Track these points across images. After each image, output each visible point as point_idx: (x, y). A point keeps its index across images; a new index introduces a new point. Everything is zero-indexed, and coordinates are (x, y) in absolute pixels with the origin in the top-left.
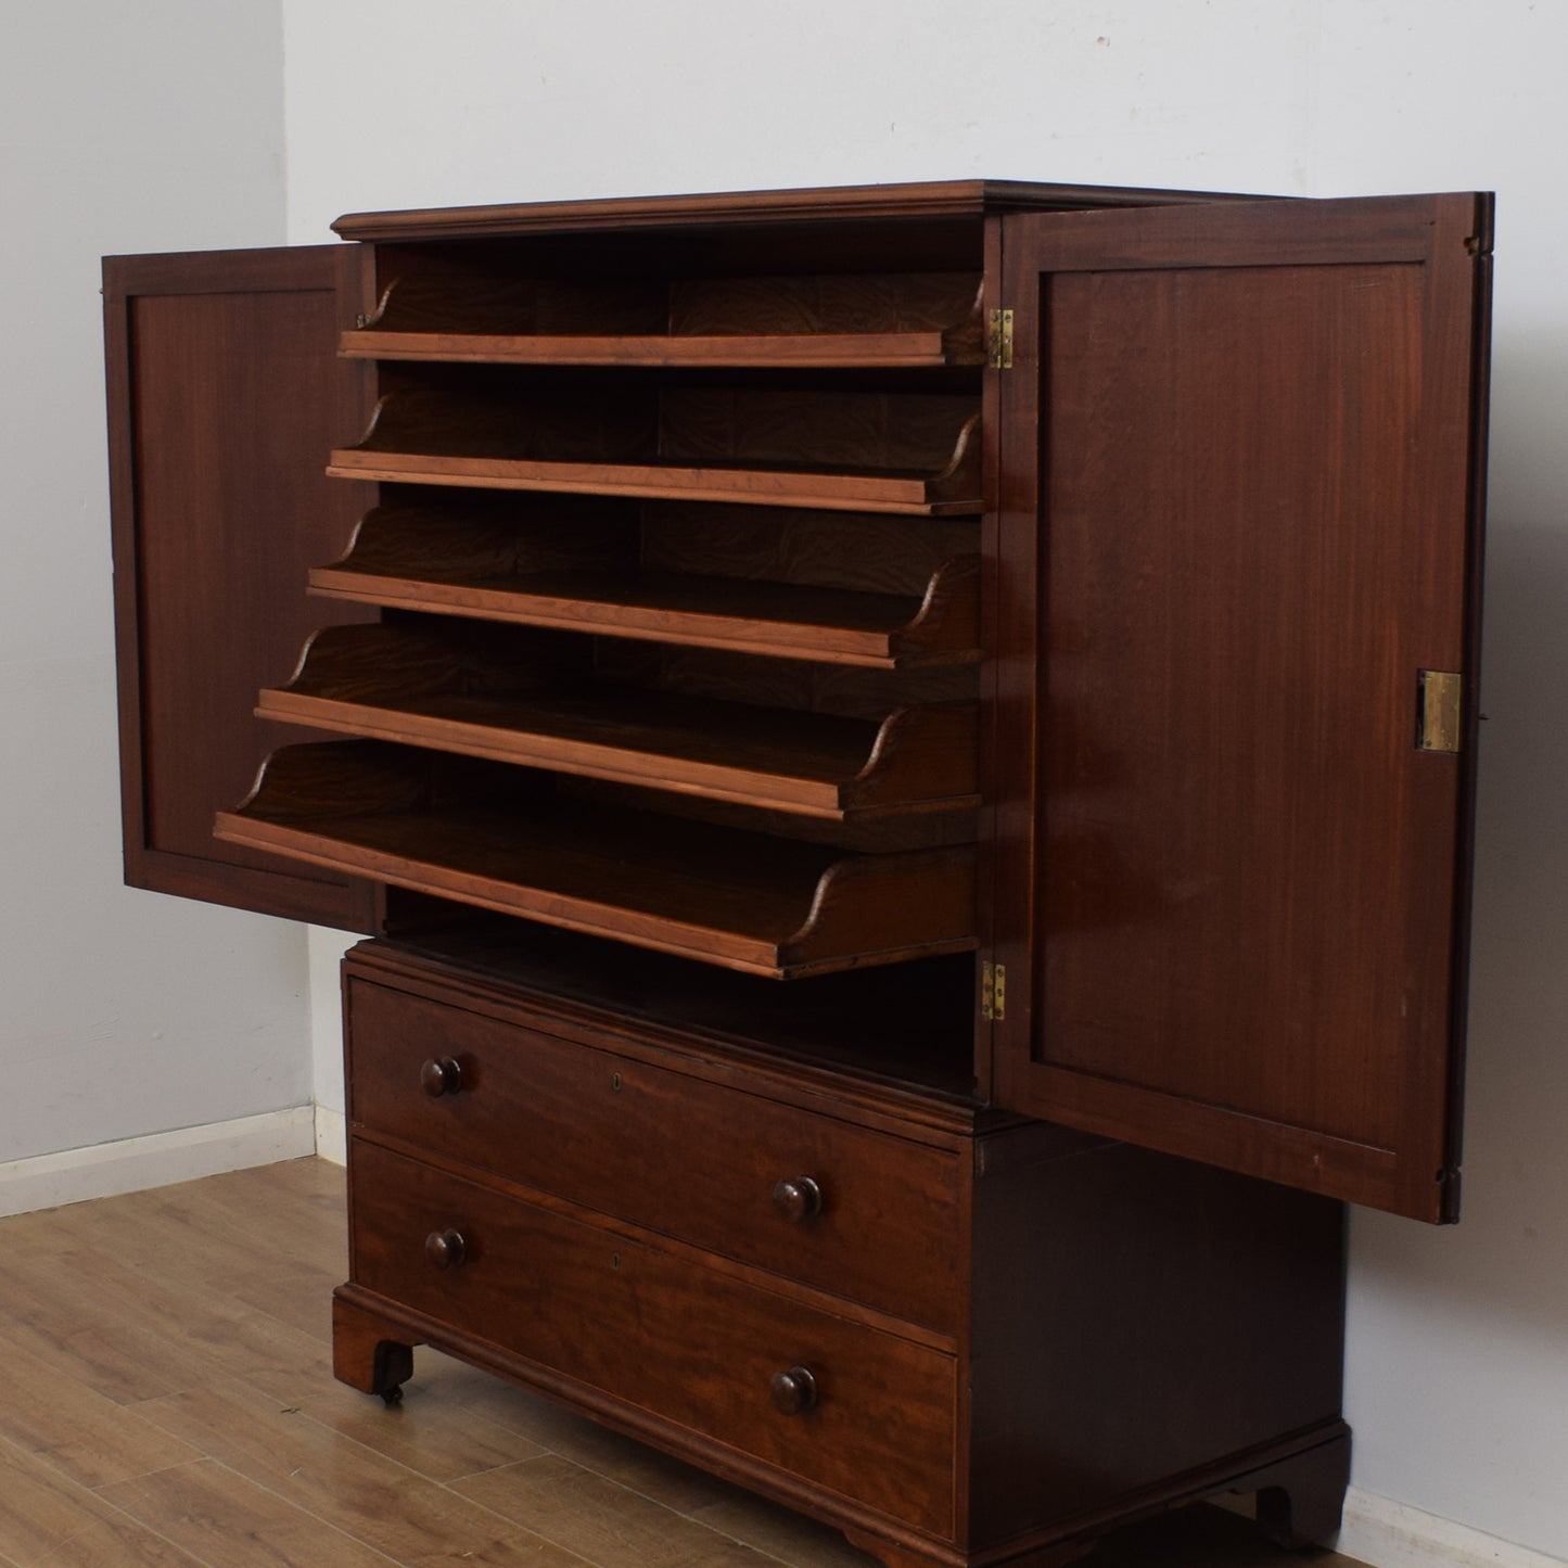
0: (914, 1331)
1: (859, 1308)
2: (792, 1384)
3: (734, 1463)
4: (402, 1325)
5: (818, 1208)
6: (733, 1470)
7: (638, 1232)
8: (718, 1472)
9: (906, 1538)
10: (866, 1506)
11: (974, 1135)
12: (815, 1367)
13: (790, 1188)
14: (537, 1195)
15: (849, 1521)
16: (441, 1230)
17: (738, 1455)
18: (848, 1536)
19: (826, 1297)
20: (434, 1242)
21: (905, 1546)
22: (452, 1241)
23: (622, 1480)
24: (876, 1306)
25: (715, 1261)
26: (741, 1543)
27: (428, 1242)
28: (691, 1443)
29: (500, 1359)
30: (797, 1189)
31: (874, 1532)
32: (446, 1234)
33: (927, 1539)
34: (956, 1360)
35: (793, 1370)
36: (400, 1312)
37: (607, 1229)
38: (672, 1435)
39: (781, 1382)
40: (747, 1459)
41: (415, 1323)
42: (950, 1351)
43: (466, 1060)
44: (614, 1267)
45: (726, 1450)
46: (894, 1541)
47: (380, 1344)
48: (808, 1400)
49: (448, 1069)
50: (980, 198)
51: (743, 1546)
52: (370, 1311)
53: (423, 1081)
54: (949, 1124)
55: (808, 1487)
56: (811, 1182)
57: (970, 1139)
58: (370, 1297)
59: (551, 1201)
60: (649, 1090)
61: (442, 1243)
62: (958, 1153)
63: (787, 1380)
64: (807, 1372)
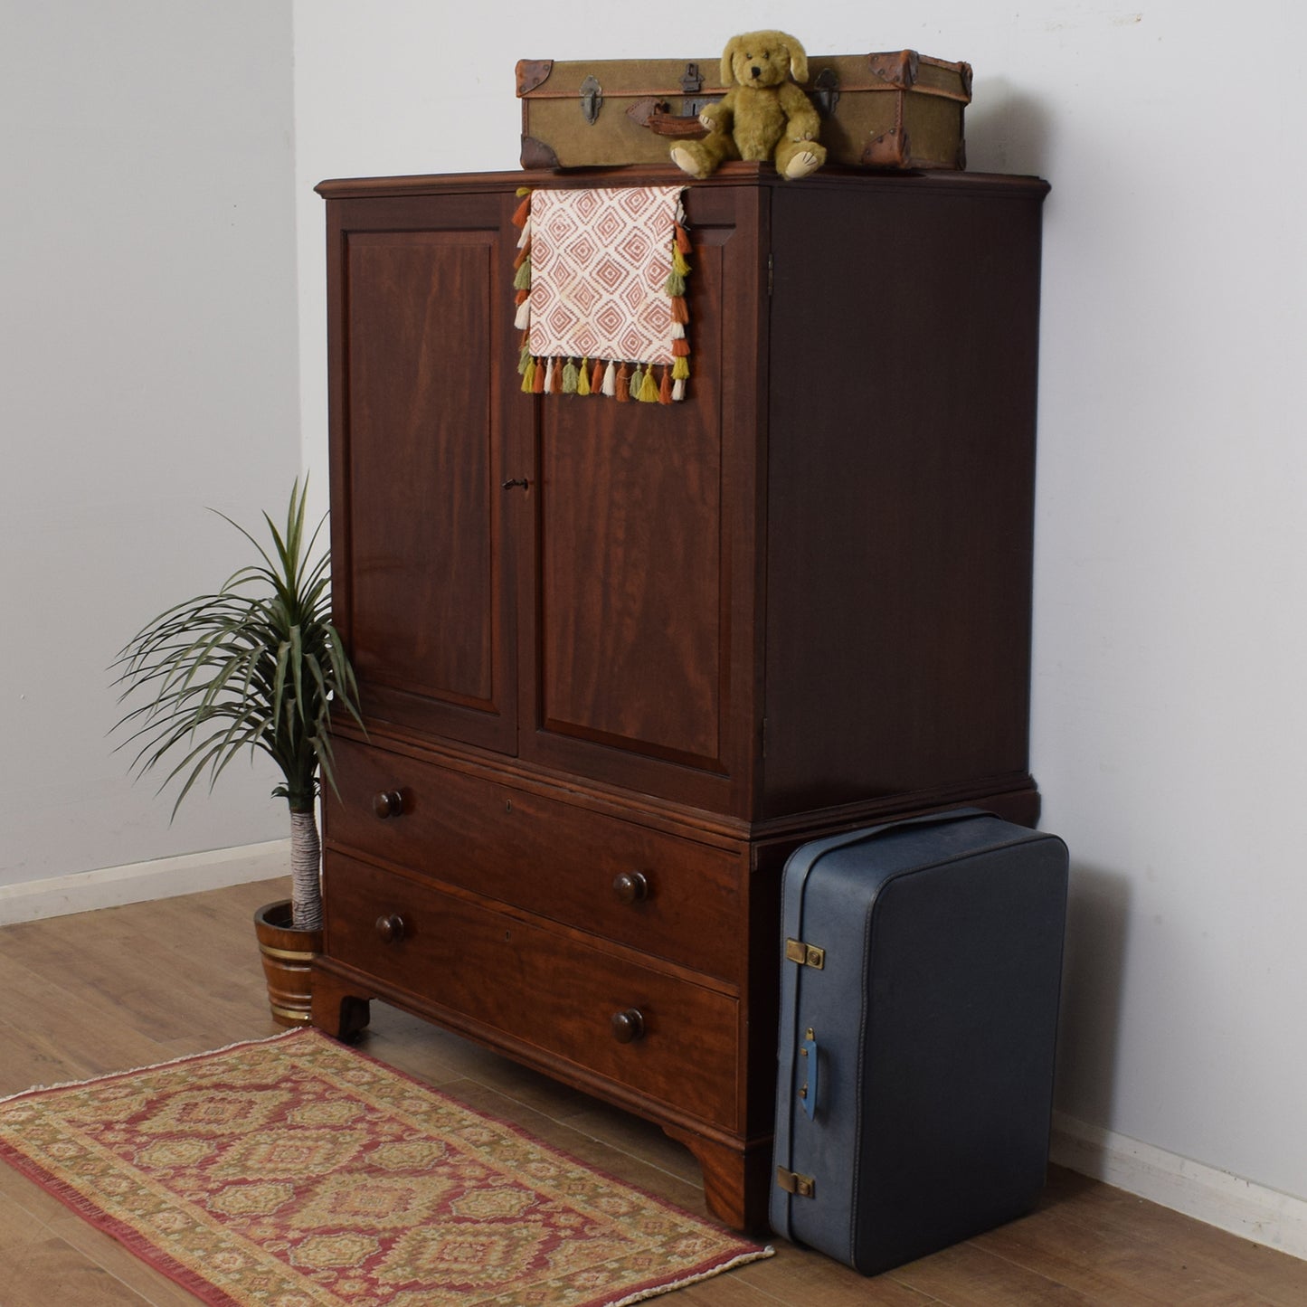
0: (709, 981)
1: (672, 965)
2: (626, 1021)
3: (589, 1079)
4: (359, 984)
5: (645, 894)
6: (587, 1084)
7: (523, 914)
8: (577, 1086)
9: (703, 1129)
10: (677, 1108)
11: (752, 840)
12: (644, 1009)
13: (625, 880)
14: (453, 889)
15: (666, 1119)
16: (387, 916)
17: (592, 1074)
18: (664, 1128)
19: (651, 958)
20: (382, 924)
21: (703, 1136)
22: (394, 923)
23: (515, 1097)
24: (685, 964)
25: (575, 933)
26: (596, 1140)
27: (377, 923)
28: (559, 1066)
29: (428, 1009)
30: (632, 881)
31: (683, 1126)
32: (391, 918)
33: (718, 1130)
34: (738, 1001)
35: (628, 1011)
36: (359, 976)
37: (502, 912)
38: (545, 1060)
39: (618, 1019)
40: (599, 1077)
41: (370, 983)
42: (733, 994)
43: (406, 793)
44: (507, 941)
45: (582, 1070)
46: (696, 1132)
47: (345, 999)
48: (637, 1033)
49: (392, 797)
50: (755, 174)
51: (598, 1143)
52: (338, 975)
53: (374, 807)
54: (734, 833)
55: (638, 1095)
56: (641, 876)
57: (748, 843)
58: (339, 965)
59: (464, 893)
60: (531, 811)
61: (387, 924)
62: (739, 853)
63: (623, 1018)
64: (638, 1013)
